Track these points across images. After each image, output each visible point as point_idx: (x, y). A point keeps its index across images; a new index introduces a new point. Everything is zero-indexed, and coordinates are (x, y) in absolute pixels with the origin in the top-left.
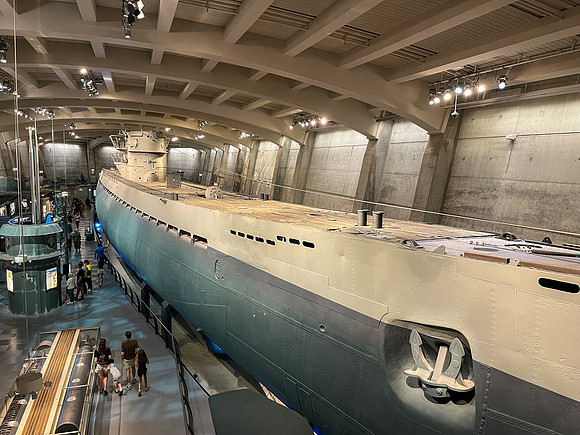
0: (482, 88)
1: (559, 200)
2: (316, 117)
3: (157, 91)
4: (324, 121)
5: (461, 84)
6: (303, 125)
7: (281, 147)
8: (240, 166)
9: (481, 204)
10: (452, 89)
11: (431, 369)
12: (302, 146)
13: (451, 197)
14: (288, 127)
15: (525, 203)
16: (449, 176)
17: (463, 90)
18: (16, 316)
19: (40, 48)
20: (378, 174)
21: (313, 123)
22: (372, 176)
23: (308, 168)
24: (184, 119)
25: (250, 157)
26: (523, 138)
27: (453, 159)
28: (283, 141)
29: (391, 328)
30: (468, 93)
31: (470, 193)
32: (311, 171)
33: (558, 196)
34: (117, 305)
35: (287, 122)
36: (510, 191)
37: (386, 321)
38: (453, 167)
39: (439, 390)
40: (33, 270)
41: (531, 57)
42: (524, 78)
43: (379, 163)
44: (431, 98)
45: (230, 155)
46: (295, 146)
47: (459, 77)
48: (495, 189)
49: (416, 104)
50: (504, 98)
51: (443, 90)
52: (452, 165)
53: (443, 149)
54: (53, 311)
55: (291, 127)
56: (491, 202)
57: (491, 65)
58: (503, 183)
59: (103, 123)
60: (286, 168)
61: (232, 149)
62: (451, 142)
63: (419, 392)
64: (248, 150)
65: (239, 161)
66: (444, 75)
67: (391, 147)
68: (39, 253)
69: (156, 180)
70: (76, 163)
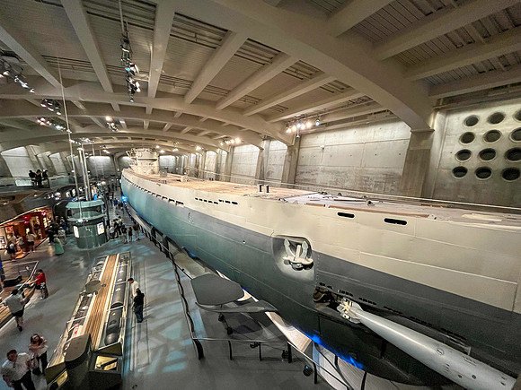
0: (309, 125)
1: (344, 174)
2: (234, 139)
3: (150, 127)
4: (238, 141)
5: (300, 123)
6: (227, 143)
7: (217, 153)
8: (197, 164)
9: (311, 177)
10: (296, 125)
11: (294, 256)
12: (228, 153)
14: (220, 144)
15: (330, 176)
16: (297, 165)
17: (301, 126)
18: (82, 250)
19: (81, 107)
20: (265, 165)
21: (233, 142)
22: (262, 167)
25: (202, 159)
26: (328, 147)
27: (298, 157)
28: (218, 150)
29: (275, 239)
30: (303, 127)
31: (306, 172)
33: (343, 172)
35: (219, 142)
36: (323, 171)
37: (273, 236)
39: (298, 265)
41: (329, 111)
42: (326, 120)
43: (265, 160)
44: (287, 129)
45: (192, 158)
47: (298, 119)
48: (317, 170)
49: (280, 132)
51: (292, 125)
52: (298, 160)
53: (293, 153)
54: (103, 245)
55: (222, 144)
56: (316, 176)
57: (312, 114)
58: (320, 168)
60: (221, 164)
61: (193, 155)
62: (297, 149)
63: (290, 266)
64: (201, 155)
65: (197, 161)
66: (292, 119)
67: (270, 152)
68: (92, 216)
69: (154, 173)
70: (108, 166)
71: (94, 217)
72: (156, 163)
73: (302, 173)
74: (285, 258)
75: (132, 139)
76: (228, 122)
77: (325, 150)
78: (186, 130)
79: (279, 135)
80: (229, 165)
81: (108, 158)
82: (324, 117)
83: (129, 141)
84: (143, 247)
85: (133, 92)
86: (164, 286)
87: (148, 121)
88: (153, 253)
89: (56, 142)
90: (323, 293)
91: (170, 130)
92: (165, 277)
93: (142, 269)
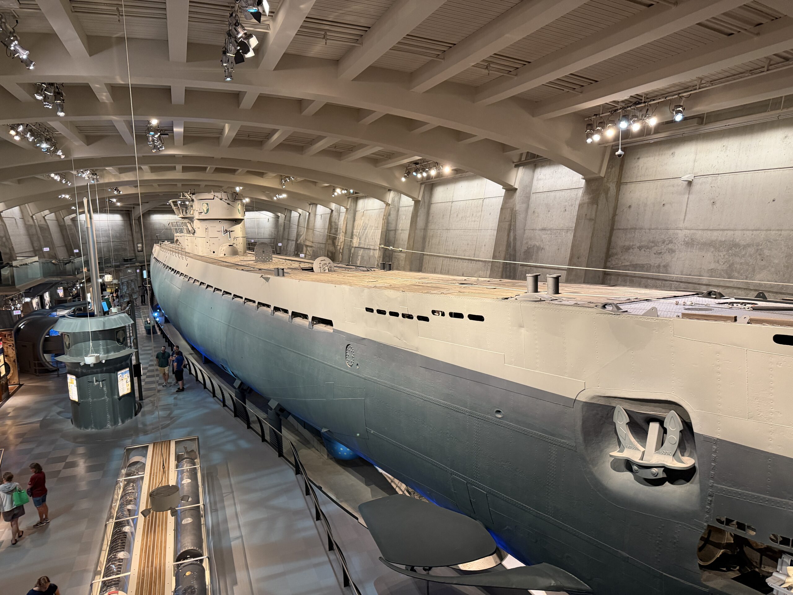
0: (653, 121)
1: (751, 250)
2: (436, 165)
3: (237, 141)
4: (447, 170)
5: (626, 117)
6: (419, 176)
7: (388, 204)
8: (333, 231)
9: (654, 260)
10: (614, 122)
11: (642, 449)
12: (417, 202)
13: (616, 254)
14: (399, 180)
15: (709, 256)
16: (612, 230)
17: (630, 124)
18: (83, 431)
19: (104, 96)
20: (519, 232)
21: (433, 172)
22: (512, 234)
23: (426, 229)
24: (261, 175)
25: (346, 220)
26: (702, 179)
27: (616, 208)
28: (391, 196)
29: (589, 406)
30: (636, 127)
31: (640, 248)
32: (430, 233)
33: (749, 245)
34: (206, 411)
35: (397, 174)
36: (690, 243)
37: (583, 398)
38: (617, 218)
39: (654, 470)
40: (102, 372)
41: (712, 82)
42: (702, 108)
43: (520, 218)
44: (589, 136)
45: (318, 218)
46: (407, 202)
47: (623, 108)
48: (671, 242)
49: (570, 144)
50: (679, 132)
51: (603, 124)
52: (615, 215)
53: (602, 196)
54: (128, 422)
55: (403, 179)
56: (667, 257)
57: (664, 94)
58: (681, 234)
59: (155, 185)
60: (395, 230)
61: (321, 209)
62: (612, 187)
63: (628, 475)
64: (343, 209)
65: (332, 226)
66: (605, 107)
67: (533, 197)
68: (107, 351)
69: (235, 253)
70: (118, 237)
71: (113, 355)
72: (238, 229)
73: (627, 249)
74: (616, 453)
75: (185, 169)
76: (434, 121)
77: (696, 187)
78: (321, 145)
79: (567, 152)
80: (419, 233)
81: (117, 219)
82: (696, 98)
83: (177, 175)
84: (219, 429)
85: (239, 58)
86: (280, 523)
87: (238, 124)
88: (244, 444)
89: (19, 181)
90: (718, 546)
91: (283, 146)
92: (281, 501)
93: (224, 482)
